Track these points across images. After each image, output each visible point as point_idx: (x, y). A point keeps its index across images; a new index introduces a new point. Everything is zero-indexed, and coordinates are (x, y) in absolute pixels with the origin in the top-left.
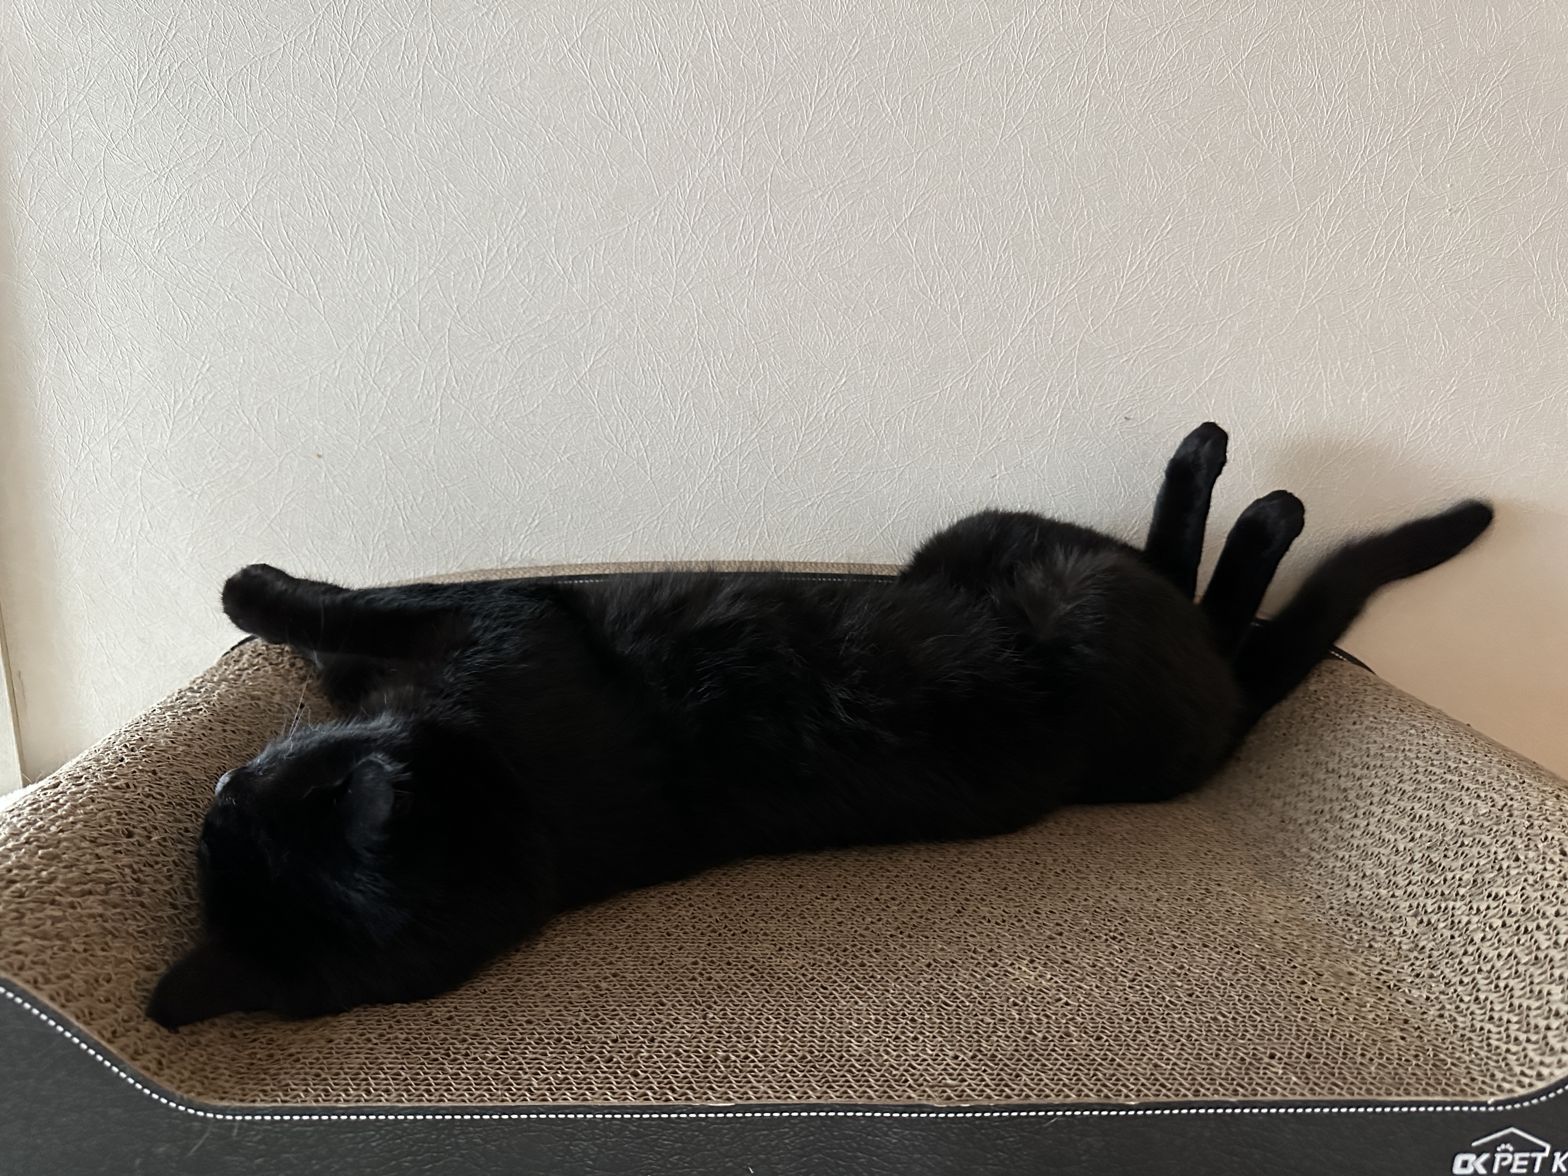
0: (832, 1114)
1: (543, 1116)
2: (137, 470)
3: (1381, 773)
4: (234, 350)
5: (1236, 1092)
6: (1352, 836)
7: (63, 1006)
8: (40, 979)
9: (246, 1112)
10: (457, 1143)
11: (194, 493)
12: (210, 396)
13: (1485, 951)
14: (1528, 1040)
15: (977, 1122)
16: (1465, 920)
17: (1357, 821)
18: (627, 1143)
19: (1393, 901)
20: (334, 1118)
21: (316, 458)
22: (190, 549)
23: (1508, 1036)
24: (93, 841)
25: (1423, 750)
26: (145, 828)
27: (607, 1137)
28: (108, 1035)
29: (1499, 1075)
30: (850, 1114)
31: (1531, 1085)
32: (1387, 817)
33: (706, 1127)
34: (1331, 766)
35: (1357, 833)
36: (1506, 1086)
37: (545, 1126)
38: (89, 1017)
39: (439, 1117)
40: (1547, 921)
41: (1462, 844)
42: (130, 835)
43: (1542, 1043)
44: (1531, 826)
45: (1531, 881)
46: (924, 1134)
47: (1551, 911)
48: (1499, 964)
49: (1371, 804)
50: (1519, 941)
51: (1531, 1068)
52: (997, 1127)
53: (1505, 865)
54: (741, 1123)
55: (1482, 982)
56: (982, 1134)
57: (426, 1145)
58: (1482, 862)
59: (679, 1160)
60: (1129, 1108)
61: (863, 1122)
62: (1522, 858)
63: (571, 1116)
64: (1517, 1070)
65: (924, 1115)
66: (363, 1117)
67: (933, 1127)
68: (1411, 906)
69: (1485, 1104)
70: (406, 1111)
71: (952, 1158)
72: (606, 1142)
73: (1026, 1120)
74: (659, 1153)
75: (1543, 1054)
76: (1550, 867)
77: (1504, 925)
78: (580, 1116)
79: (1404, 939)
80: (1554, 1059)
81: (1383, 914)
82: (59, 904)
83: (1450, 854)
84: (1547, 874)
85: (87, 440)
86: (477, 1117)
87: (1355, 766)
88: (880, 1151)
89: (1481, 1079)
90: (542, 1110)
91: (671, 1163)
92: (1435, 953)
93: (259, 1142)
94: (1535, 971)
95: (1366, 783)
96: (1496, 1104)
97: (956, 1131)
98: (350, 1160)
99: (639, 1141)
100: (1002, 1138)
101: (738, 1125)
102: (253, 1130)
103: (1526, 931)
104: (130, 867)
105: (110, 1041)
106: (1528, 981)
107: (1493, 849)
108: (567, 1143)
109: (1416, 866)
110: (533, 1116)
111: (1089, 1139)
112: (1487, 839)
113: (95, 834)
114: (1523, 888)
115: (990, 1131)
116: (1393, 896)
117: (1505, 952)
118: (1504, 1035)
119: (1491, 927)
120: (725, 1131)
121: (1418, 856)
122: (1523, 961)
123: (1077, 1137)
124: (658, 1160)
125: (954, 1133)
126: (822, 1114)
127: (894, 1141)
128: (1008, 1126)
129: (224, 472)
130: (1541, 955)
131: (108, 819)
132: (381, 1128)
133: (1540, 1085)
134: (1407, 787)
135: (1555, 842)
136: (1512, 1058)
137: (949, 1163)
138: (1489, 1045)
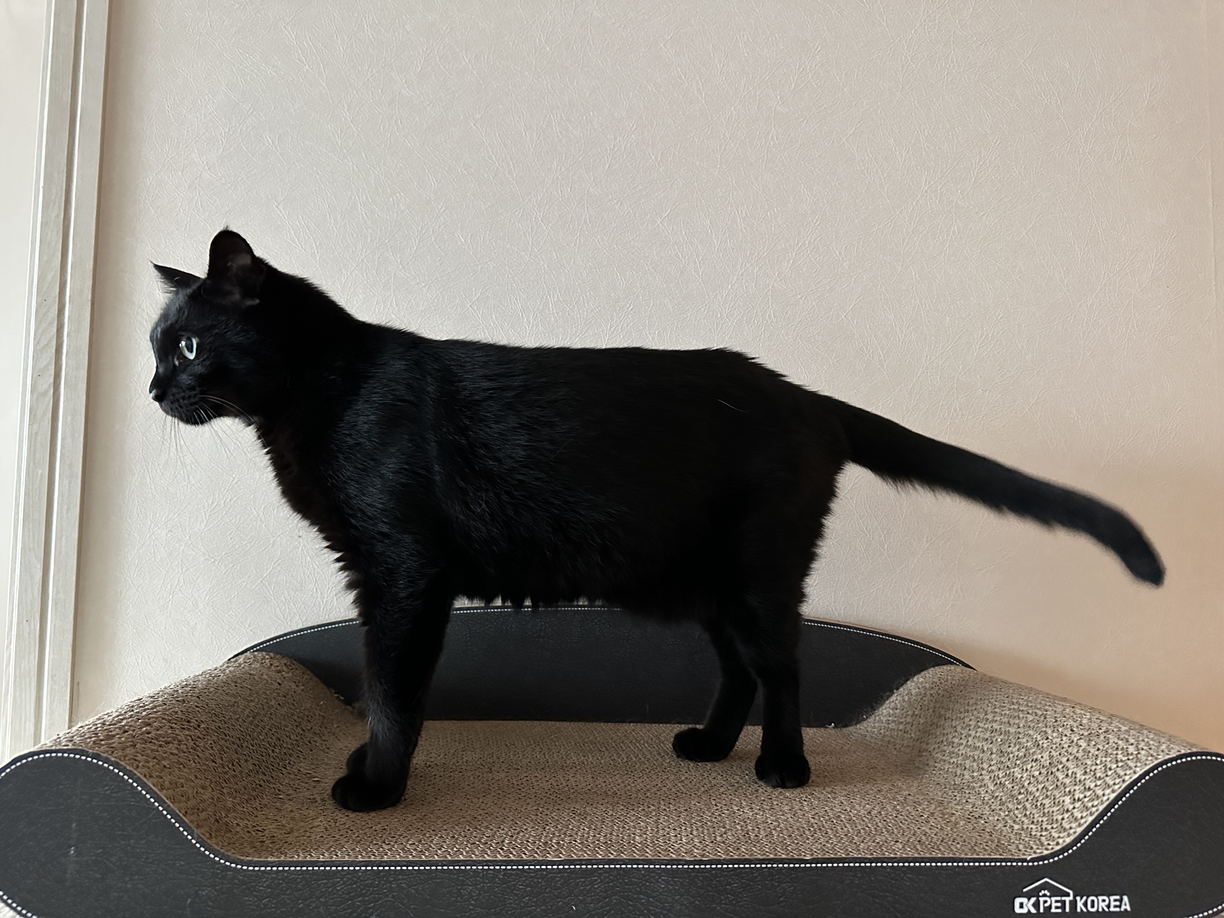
0: (624, 866)
1: (445, 868)
2: (181, 545)
3: (975, 713)
4: (254, 471)
5: (872, 854)
6: (959, 750)
7: (159, 790)
8: (148, 775)
9: (262, 864)
10: (390, 887)
11: (216, 560)
12: (235, 499)
13: (1030, 790)
14: (1052, 828)
15: (714, 872)
16: (1019, 776)
17: (961, 741)
18: (497, 887)
19: (980, 777)
20: (316, 868)
21: (297, 537)
22: (208, 598)
23: (1042, 828)
24: (169, 721)
25: (999, 696)
26: (197, 721)
27: (484, 883)
28: (183, 812)
29: (1035, 847)
30: (635, 866)
31: (1052, 849)
32: (978, 735)
33: (546, 875)
34: (947, 716)
35: (961, 747)
36: (1038, 851)
37: (447, 875)
38: (173, 800)
39: (381, 868)
40: (1062, 765)
41: (1019, 738)
42: (189, 722)
43: (1060, 828)
44: (1056, 721)
45: (1054, 748)
46: (681, 880)
47: (1064, 760)
48: (1037, 794)
49: (970, 730)
50: (1048, 780)
51: (1053, 841)
52: (726, 875)
53: (1041, 743)
54: (568, 873)
55: (1028, 806)
56: (717, 881)
57: (371, 889)
58: (1029, 744)
59: (529, 900)
60: (806, 862)
61: (643, 872)
62: (1050, 738)
63: (463, 868)
64: (1046, 843)
65: (680, 867)
66: (334, 868)
67: (686, 875)
68: (990, 777)
69: (1024, 860)
70: (360, 864)
71: (699, 899)
72: (483, 886)
73: (743, 871)
74: (516, 895)
75: (1060, 832)
76: (1064, 738)
77: (1040, 773)
78: (469, 867)
79: (987, 795)
80: (1066, 834)
81: (975, 785)
82: (155, 743)
83: (1012, 745)
84: (1062, 742)
85: (152, 527)
86: (404, 868)
87: (961, 712)
88: (654, 894)
89: (1024, 850)
90: (445, 863)
91: (524, 902)
92: (1004, 798)
93: (267, 887)
94: (1056, 792)
95: (967, 720)
96: (1033, 860)
97: (700, 878)
98: (322, 900)
99: (505, 885)
100: (730, 884)
101: (566, 874)
102: (265, 877)
103: (1052, 773)
104: (190, 736)
105: (184, 816)
106: (1053, 798)
107: (1035, 737)
108: (459, 887)
109: (993, 756)
110: (439, 868)
111: (784, 885)
112: (1031, 732)
113: (170, 718)
114: (1050, 752)
115: (722, 879)
116: (981, 775)
117: (1040, 787)
118: (1039, 828)
119: (1033, 776)
120: (558, 879)
121: (994, 750)
122: (1050, 789)
123: (776, 884)
124: (516, 900)
125: (699, 880)
126: (618, 866)
127: (663, 886)
128: (732, 875)
129: (237, 547)
130: (1059, 784)
131: (176, 713)
132: (344, 876)
133: (1058, 848)
134: (990, 717)
135: (1068, 726)
136: (1043, 839)
137: (697, 902)
138: (1031, 835)
